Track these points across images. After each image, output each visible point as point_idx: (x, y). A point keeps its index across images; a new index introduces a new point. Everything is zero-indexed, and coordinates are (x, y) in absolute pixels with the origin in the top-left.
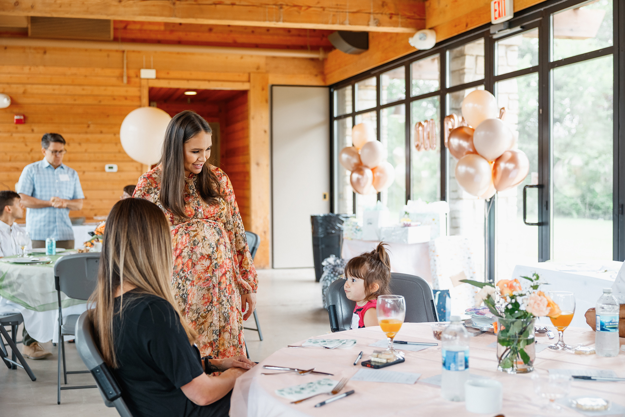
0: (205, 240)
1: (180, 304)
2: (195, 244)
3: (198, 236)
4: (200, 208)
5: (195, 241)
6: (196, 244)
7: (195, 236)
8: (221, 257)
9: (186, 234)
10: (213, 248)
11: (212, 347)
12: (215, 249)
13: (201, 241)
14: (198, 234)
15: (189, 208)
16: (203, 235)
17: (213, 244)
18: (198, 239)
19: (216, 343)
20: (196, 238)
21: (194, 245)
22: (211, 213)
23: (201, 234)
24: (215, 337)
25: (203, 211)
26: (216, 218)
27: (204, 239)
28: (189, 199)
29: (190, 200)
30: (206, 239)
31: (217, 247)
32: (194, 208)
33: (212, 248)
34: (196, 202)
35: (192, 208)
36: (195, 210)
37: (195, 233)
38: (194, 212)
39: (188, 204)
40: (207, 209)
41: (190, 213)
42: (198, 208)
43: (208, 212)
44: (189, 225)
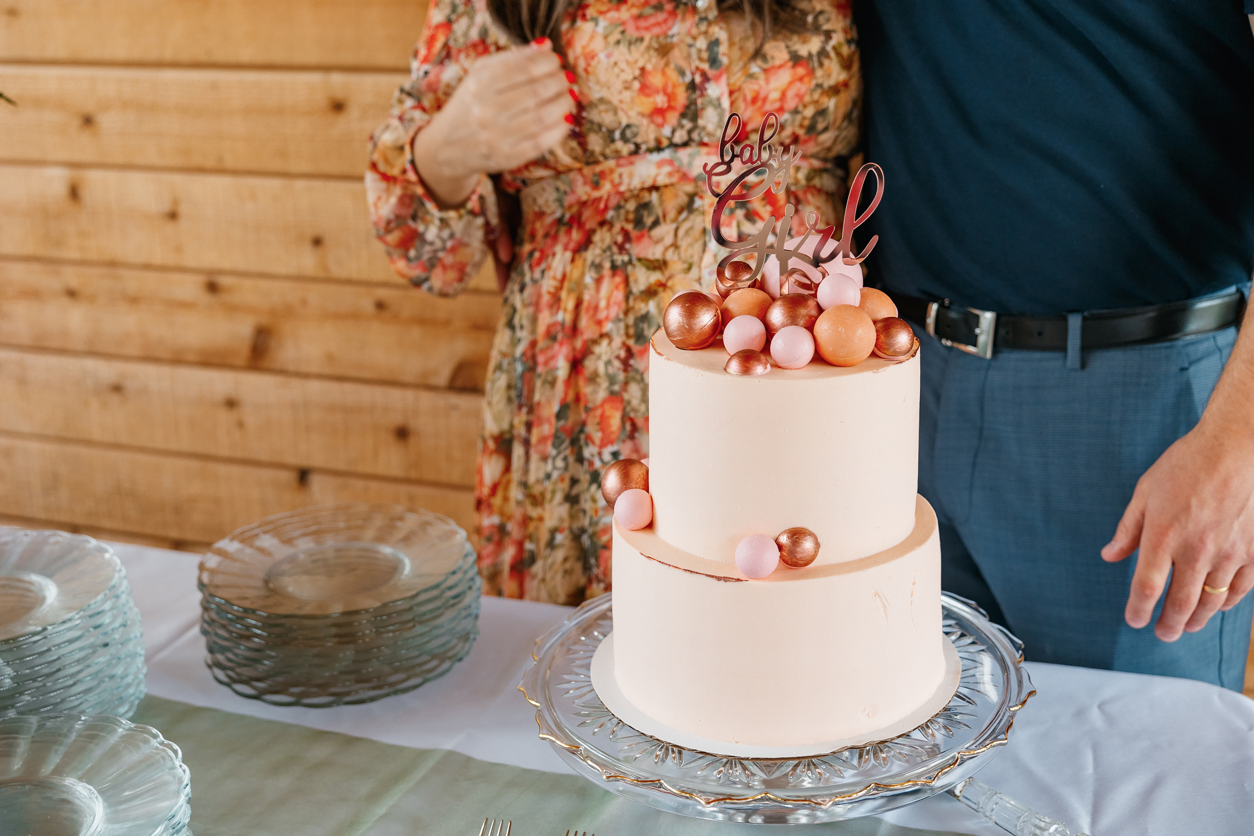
4: (717, 78)
15: (664, 73)
22: (768, 107)
25: (731, 93)
26: (788, 132)
28: (670, 23)
29: (675, 30)
32: (688, 78)
34: (702, 43)
35: (673, 75)
36: (692, 86)
37: (655, 277)
38: (682, 98)
39: (664, 50)
40: (750, 89)
41: (660, 100)
42: (706, 78)
43: (754, 100)
44: (638, 222)
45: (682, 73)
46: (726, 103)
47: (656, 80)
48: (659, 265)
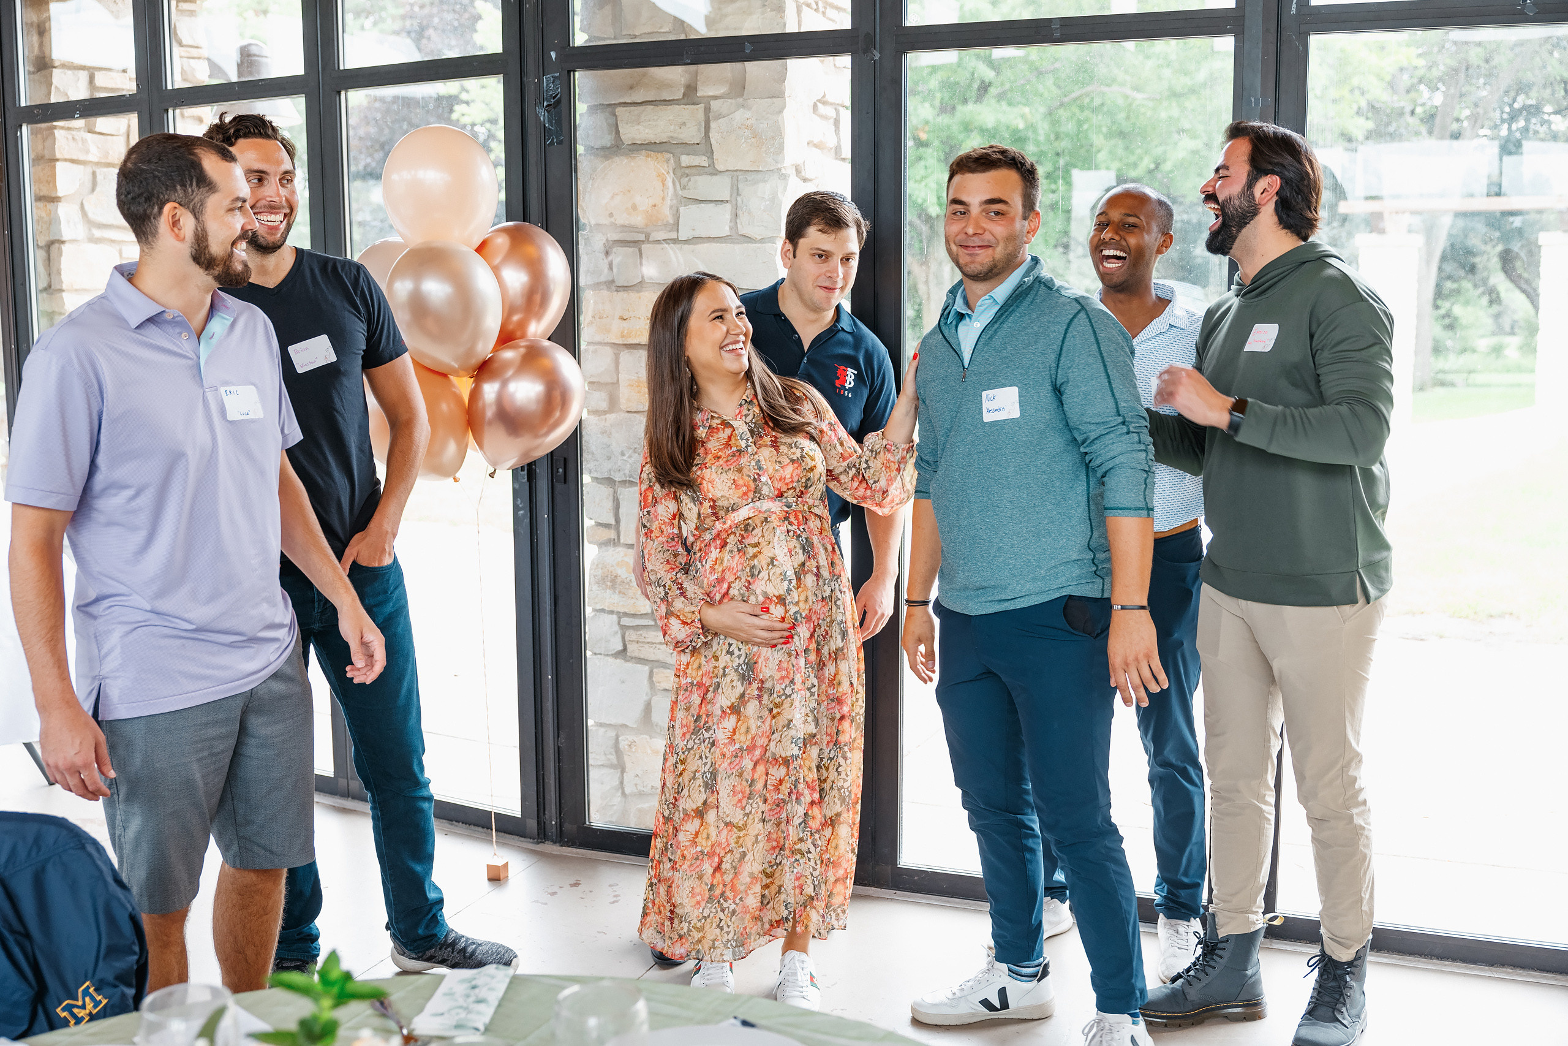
0: (774, 566)
1: (734, 684)
2: (754, 574)
3: (760, 557)
4: (763, 474)
5: (753, 567)
6: (756, 573)
7: (755, 556)
8: (806, 600)
9: (739, 551)
10: (790, 581)
11: (788, 767)
12: (794, 582)
13: (765, 567)
14: (760, 552)
15: (742, 479)
16: (771, 555)
17: (791, 574)
18: (759, 562)
19: (795, 763)
20: (756, 561)
21: (752, 576)
22: (787, 481)
23: (767, 553)
24: (796, 751)
25: (771, 478)
26: (798, 490)
27: (772, 563)
28: (739, 459)
29: (742, 462)
30: (775, 563)
31: (798, 579)
32: (752, 478)
33: (787, 583)
34: (753, 463)
35: (746, 478)
36: (755, 480)
37: (756, 549)
38: (752, 485)
39: (740, 470)
40: (778, 475)
41: (744, 489)
42: (759, 475)
43: (781, 480)
44: (746, 530)
45: (750, 477)
46: (770, 482)
47: (741, 482)
48: (757, 545)
